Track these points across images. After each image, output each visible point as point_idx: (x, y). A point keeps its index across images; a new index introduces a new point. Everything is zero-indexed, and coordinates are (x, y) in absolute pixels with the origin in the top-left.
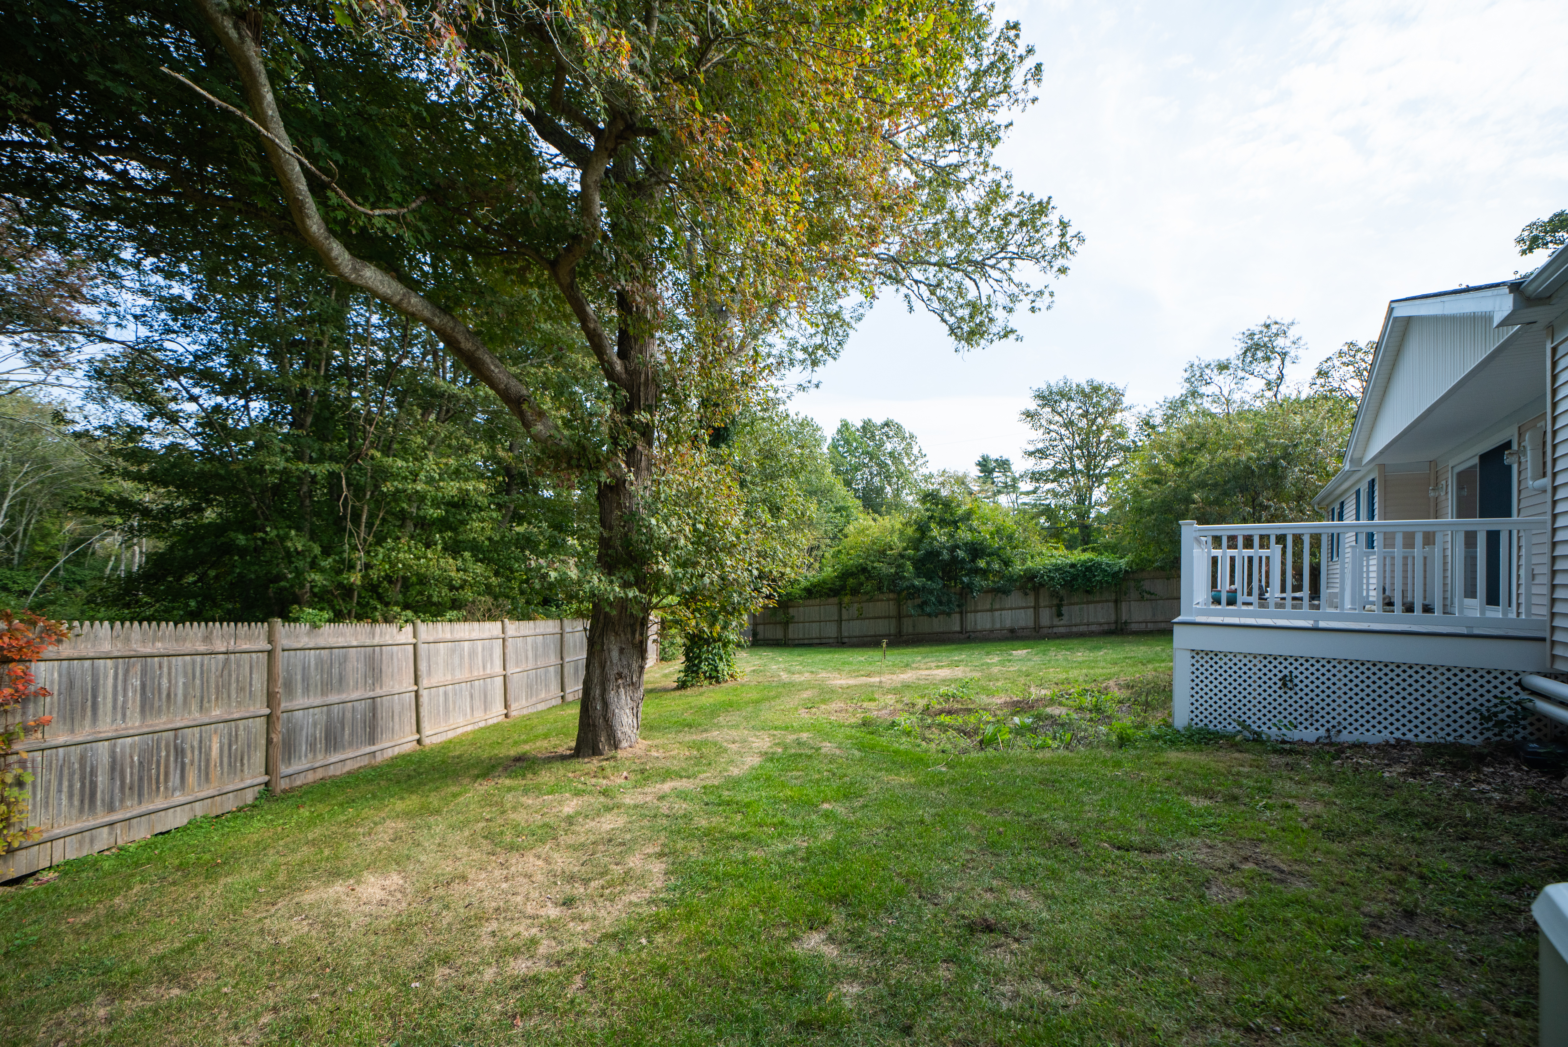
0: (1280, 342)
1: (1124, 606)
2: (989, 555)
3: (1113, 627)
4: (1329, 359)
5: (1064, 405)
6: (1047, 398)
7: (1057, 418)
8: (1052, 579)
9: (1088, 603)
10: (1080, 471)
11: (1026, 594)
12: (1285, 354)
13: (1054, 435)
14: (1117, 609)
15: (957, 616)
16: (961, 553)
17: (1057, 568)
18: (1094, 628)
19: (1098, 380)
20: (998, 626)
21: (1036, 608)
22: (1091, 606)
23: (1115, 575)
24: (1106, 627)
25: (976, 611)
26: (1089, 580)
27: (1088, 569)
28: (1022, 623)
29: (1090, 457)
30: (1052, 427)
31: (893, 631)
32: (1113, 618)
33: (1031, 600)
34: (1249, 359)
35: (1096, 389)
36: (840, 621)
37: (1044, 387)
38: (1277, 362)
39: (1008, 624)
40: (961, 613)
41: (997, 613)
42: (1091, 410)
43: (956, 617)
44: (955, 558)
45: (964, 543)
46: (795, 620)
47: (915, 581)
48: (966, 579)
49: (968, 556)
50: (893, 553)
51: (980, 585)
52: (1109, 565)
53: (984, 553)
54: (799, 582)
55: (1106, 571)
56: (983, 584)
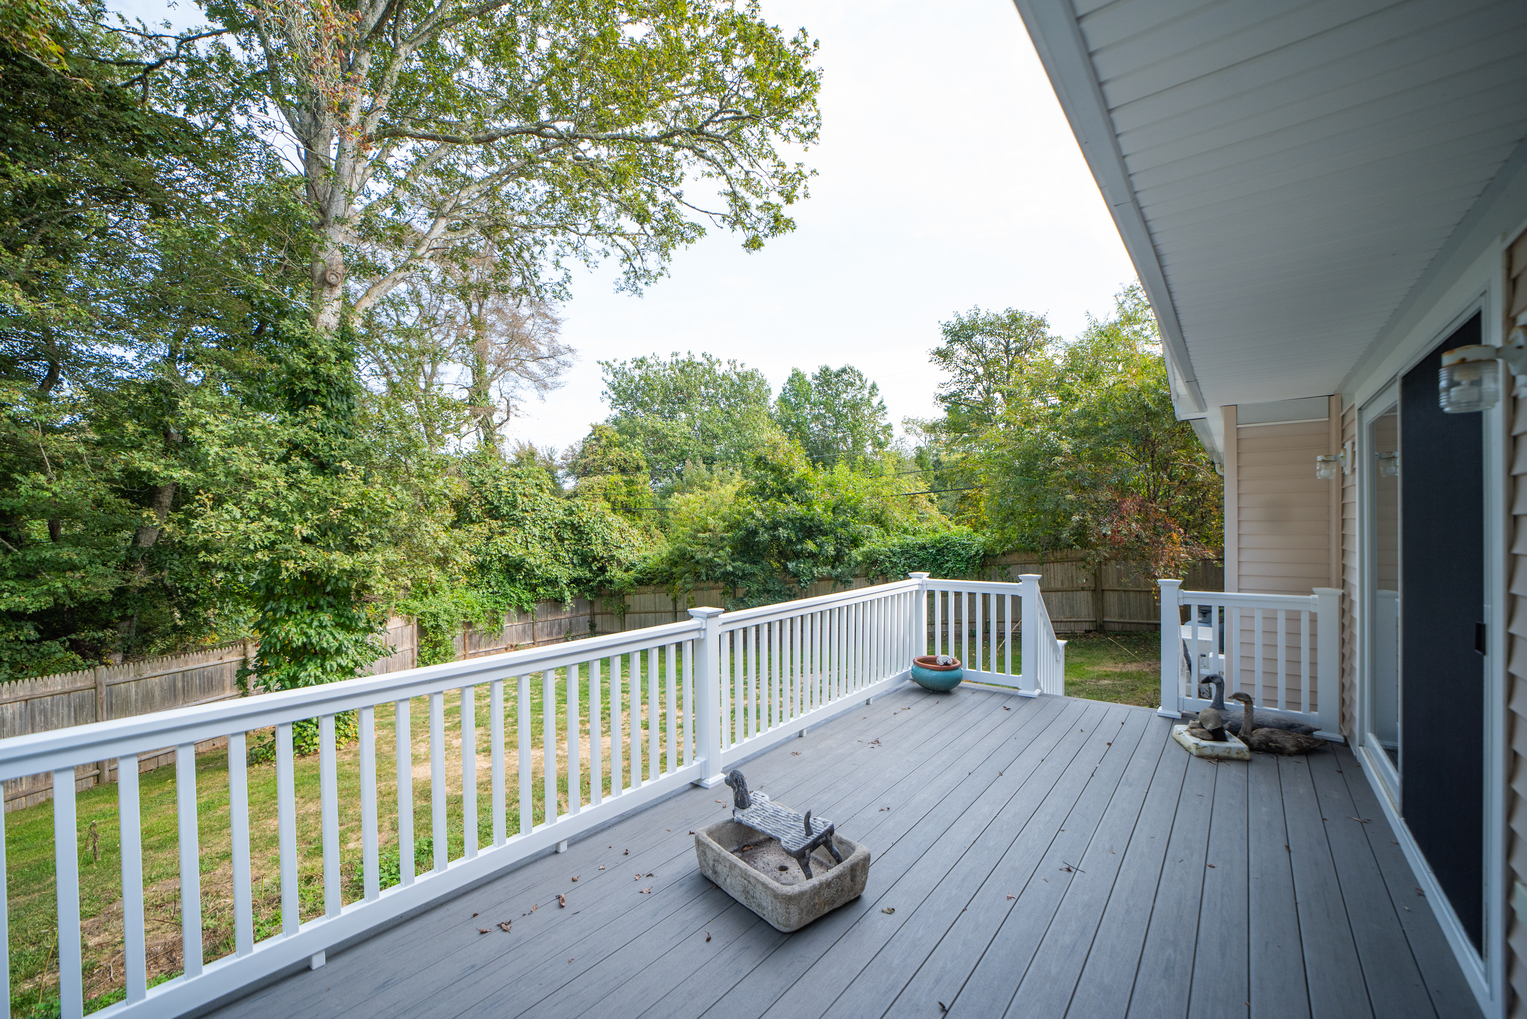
2: (824, 534)
5: (977, 338)
6: (956, 334)
13: (971, 377)
16: (783, 532)
23: (970, 560)
26: (940, 566)
30: (968, 367)
37: (953, 321)
44: (776, 539)
45: (789, 519)
46: (631, 610)
47: (730, 568)
48: (791, 565)
49: (797, 535)
50: (707, 534)
51: (811, 572)
52: (964, 546)
53: (821, 531)
54: (634, 565)
55: (959, 555)
56: (815, 571)
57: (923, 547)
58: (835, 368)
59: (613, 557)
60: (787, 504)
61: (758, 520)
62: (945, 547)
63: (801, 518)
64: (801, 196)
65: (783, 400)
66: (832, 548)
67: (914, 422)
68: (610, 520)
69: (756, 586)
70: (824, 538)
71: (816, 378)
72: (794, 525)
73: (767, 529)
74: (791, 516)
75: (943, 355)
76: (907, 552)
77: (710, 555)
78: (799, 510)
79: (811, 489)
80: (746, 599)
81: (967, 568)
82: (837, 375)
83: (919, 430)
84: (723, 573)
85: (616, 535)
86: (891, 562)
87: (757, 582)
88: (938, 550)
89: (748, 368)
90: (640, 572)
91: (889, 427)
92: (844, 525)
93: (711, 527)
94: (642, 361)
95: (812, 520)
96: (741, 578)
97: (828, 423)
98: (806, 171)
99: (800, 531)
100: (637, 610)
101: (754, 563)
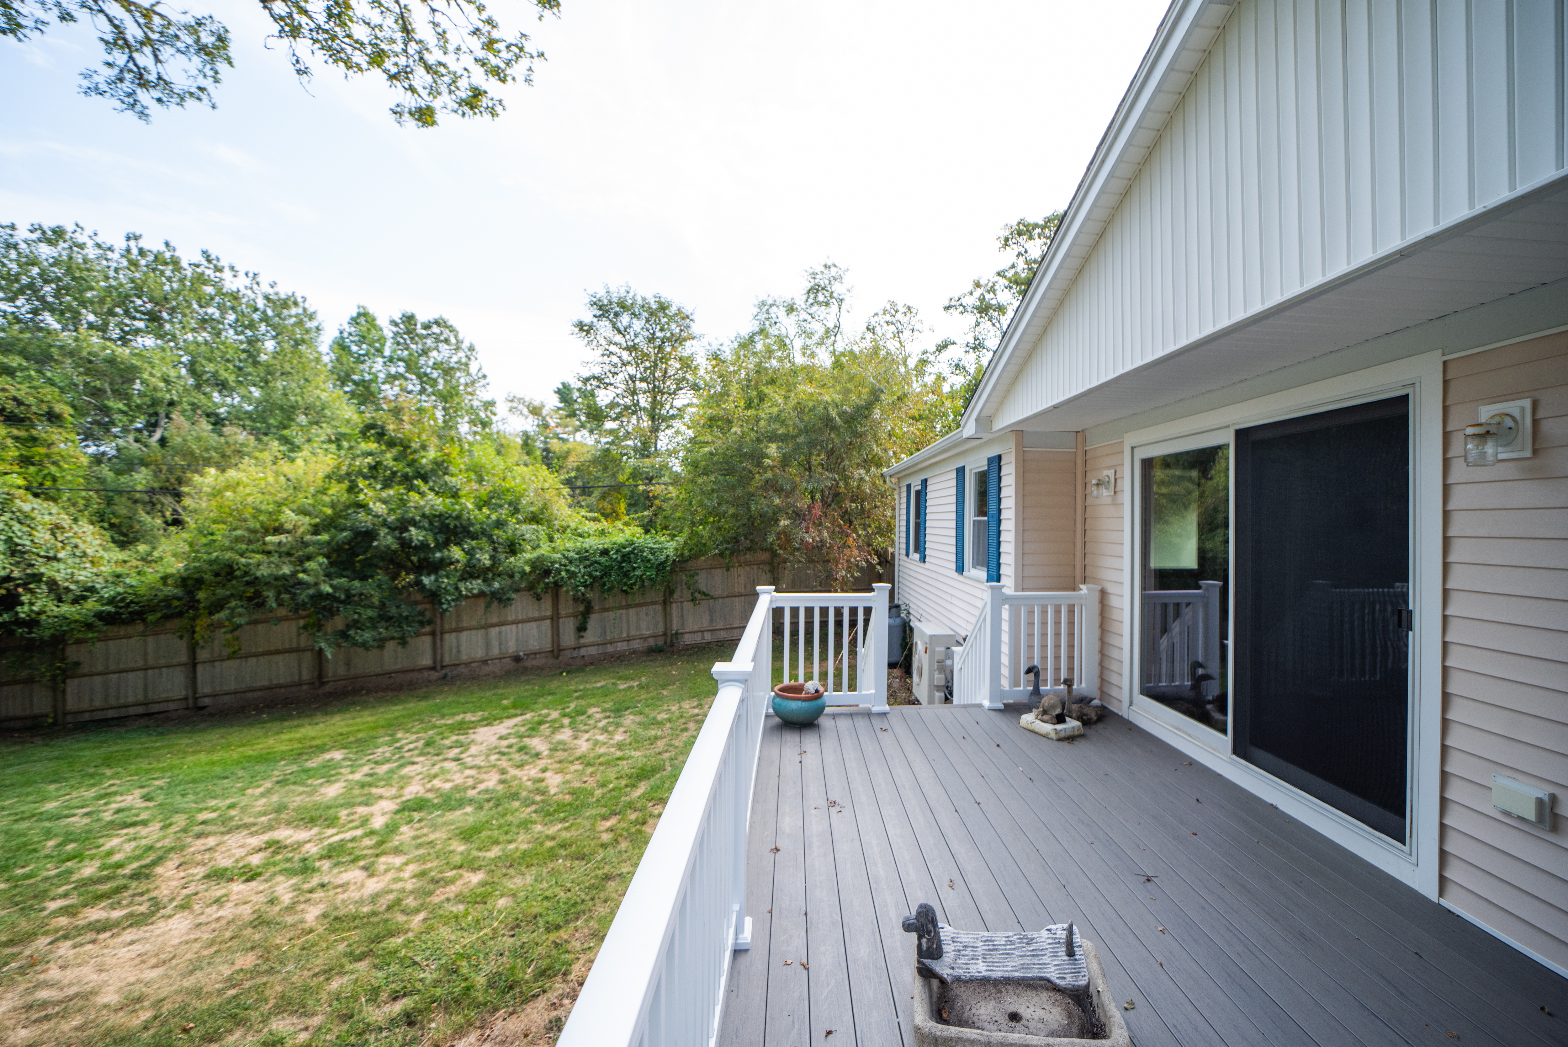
0: (837, 288)
1: (675, 609)
2: (474, 537)
3: (660, 642)
4: (876, 314)
5: (625, 319)
6: (603, 309)
7: (618, 338)
8: (572, 575)
9: (628, 607)
10: (645, 409)
11: (538, 598)
12: (841, 300)
13: (615, 359)
14: (666, 614)
15: (427, 640)
16: (416, 535)
17: (584, 556)
18: (636, 645)
19: (667, 296)
20: (495, 651)
21: (555, 618)
22: (632, 611)
23: (661, 567)
24: (652, 642)
25: (459, 630)
26: (626, 575)
27: (626, 557)
28: (534, 645)
29: (655, 391)
30: (613, 348)
31: (306, 676)
32: (661, 629)
33: (546, 606)
34: (811, 301)
35: (663, 307)
36: (193, 664)
37: (601, 293)
38: (834, 308)
39: (512, 647)
40: (433, 634)
41: (494, 631)
42: (659, 334)
43: (426, 642)
44: (405, 544)
45: (424, 516)
46: (84, 669)
47: (327, 589)
48: (426, 580)
49: (436, 539)
50: (283, 538)
51: (457, 588)
52: (652, 551)
53: (469, 532)
54: (92, 590)
55: (649, 561)
56: (462, 586)
57: (605, 552)
58: (422, 317)
59: (37, 578)
60: (422, 494)
61: (377, 516)
62: (632, 552)
63: (440, 515)
64: (520, 79)
65: (341, 345)
66: (487, 556)
67: (521, 400)
68: (26, 507)
69: (370, 613)
70: (474, 543)
71: (394, 323)
72: (431, 523)
73: (392, 529)
74: (427, 510)
75: (584, 328)
76: (587, 558)
77: (286, 570)
78: (436, 502)
79: (452, 475)
80: (351, 632)
81: (657, 575)
82: (427, 327)
83: (525, 411)
84: (312, 597)
85: (43, 536)
86: (567, 571)
87: (371, 606)
88: (623, 556)
89: (284, 291)
90: (111, 601)
91: (492, 403)
92: (500, 524)
93: (288, 526)
94: (59, 233)
95: (458, 517)
96: (343, 602)
97: (410, 387)
98: (529, 47)
99: (441, 532)
100: (100, 667)
101: (363, 578)
